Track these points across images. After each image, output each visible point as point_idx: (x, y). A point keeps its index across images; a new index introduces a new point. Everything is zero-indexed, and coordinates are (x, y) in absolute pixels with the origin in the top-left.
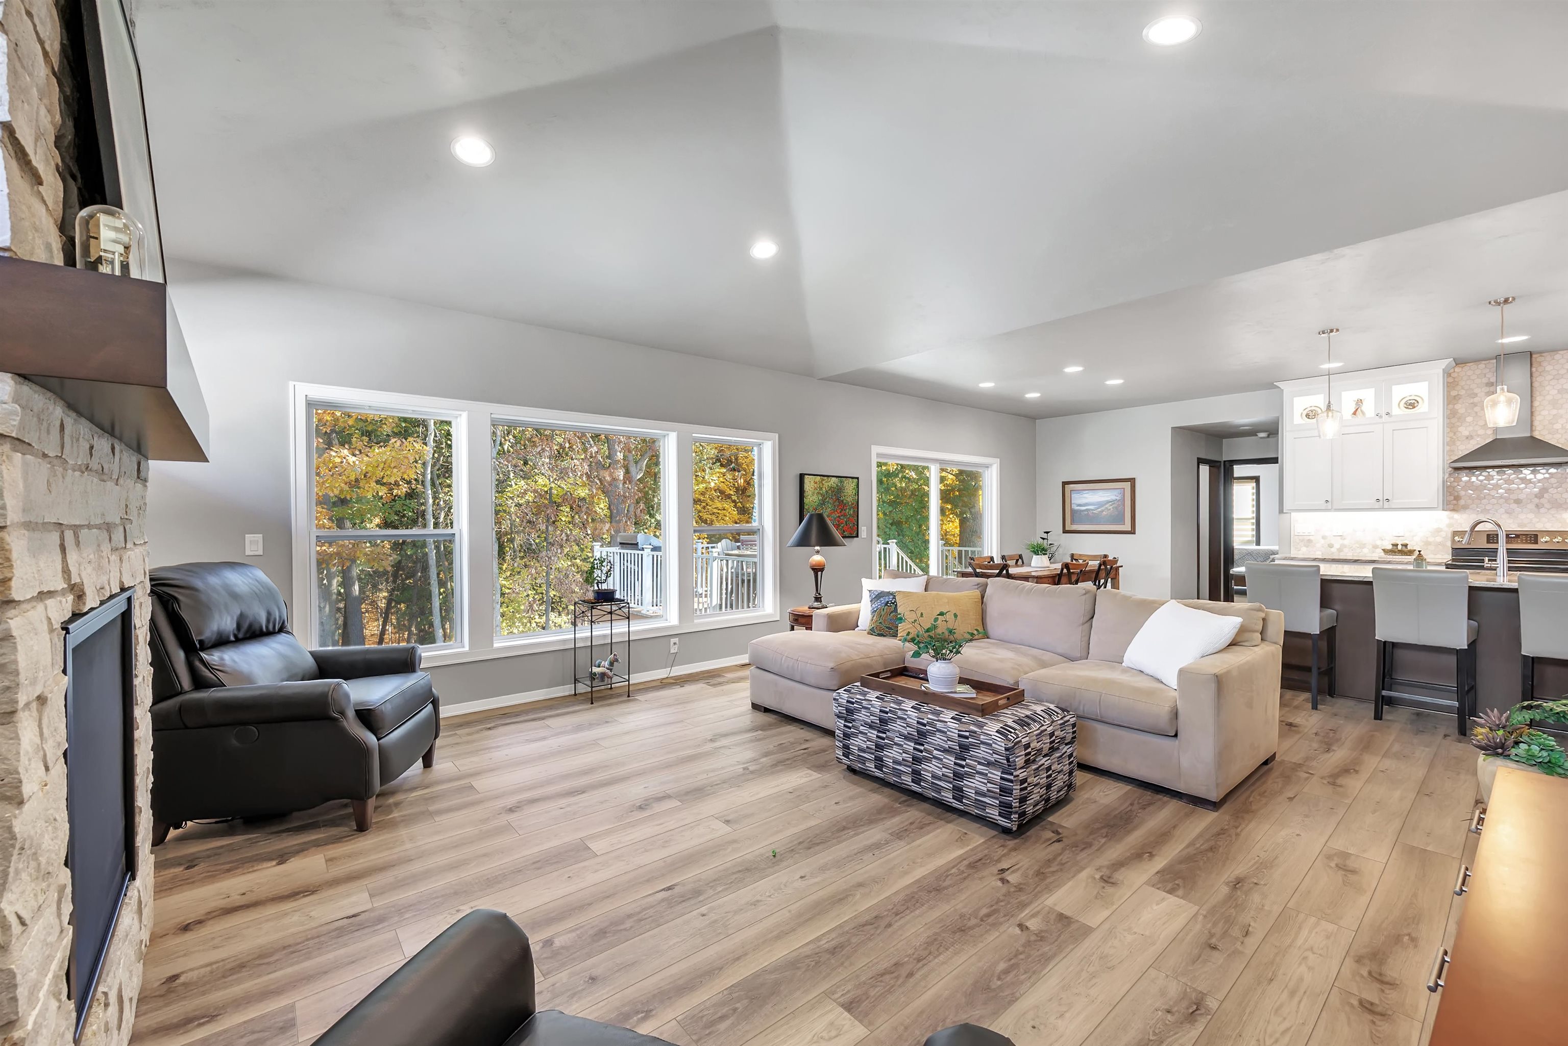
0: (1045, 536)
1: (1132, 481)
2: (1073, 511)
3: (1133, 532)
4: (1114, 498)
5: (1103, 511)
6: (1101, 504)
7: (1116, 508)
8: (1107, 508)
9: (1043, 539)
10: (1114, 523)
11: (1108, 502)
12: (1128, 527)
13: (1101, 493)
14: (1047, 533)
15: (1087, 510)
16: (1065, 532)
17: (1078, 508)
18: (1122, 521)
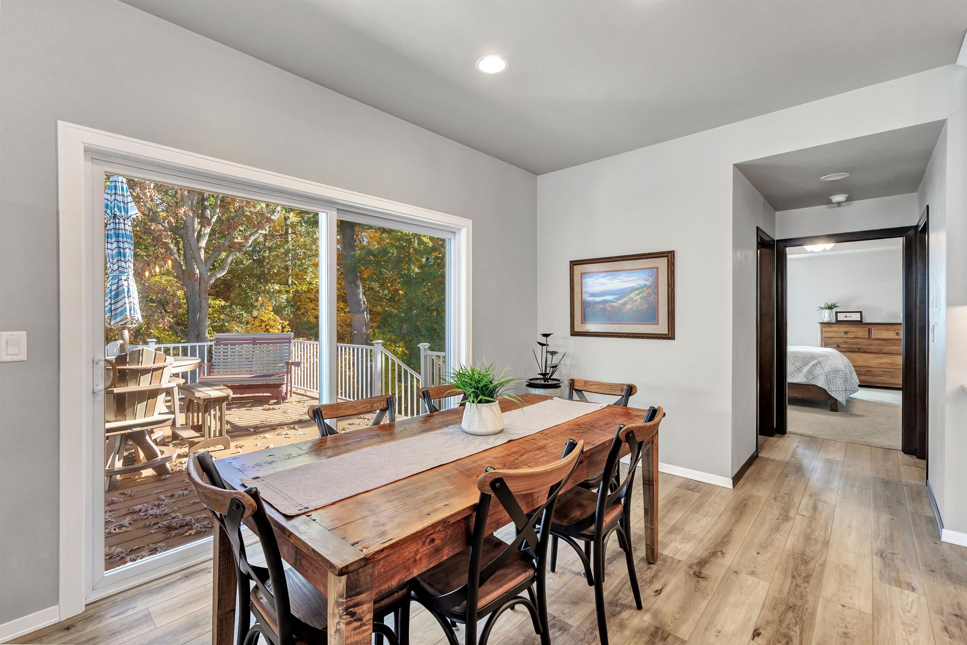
0: (543, 340)
1: (670, 256)
2: (584, 304)
3: (670, 336)
4: (642, 282)
5: (625, 304)
6: (622, 293)
7: (645, 298)
8: (631, 299)
9: (542, 345)
10: (640, 321)
11: (633, 289)
12: (663, 328)
13: (623, 276)
14: (546, 336)
15: (604, 302)
16: (574, 334)
17: (592, 299)
18: (653, 319)
